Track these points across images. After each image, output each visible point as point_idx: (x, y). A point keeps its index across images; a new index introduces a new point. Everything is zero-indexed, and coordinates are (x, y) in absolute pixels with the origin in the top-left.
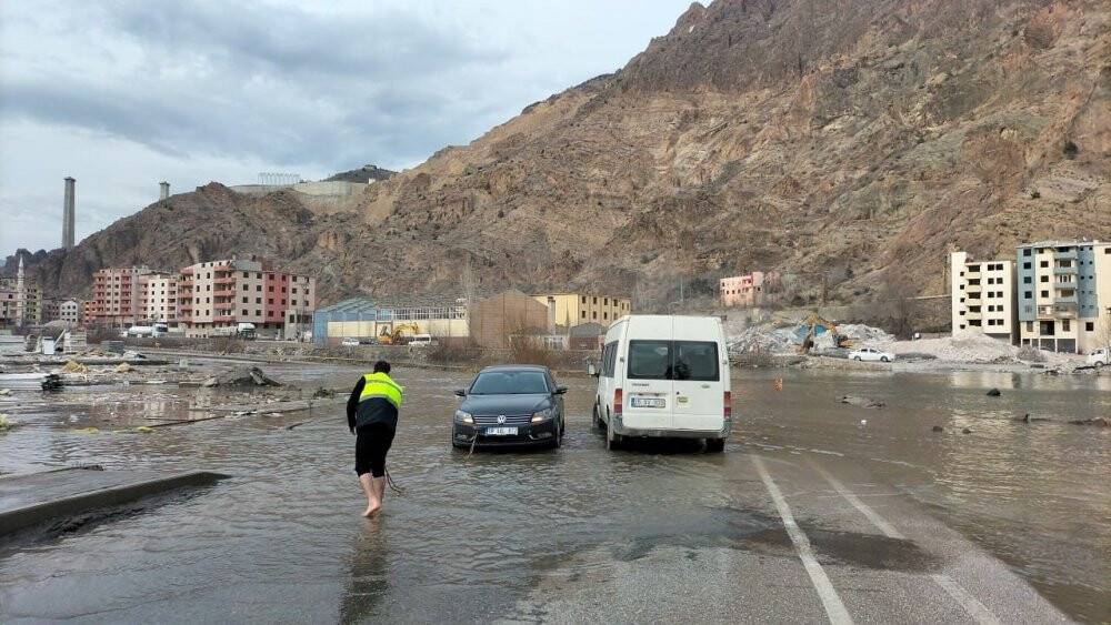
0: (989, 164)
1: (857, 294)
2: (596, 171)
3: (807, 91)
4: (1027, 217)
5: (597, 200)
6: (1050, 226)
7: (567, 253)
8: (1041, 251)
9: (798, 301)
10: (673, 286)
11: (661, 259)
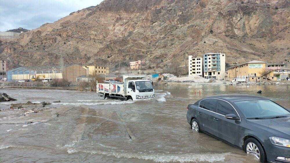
0: (194, 35)
1: (164, 66)
2: (93, 32)
4: (203, 47)
5: (94, 40)
6: (208, 50)
7: (86, 55)
8: (209, 55)
9: (150, 68)
10: (117, 64)
11: (113, 57)
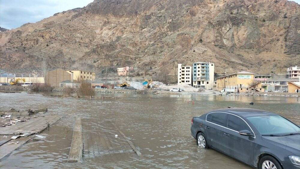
0: (183, 43)
1: (153, 73)
2: (78, 35)
3: (138, 20)
4: (192, 56)
5: (79, 44)
6: (197, 59)
7: (70, 58)
8: (198, 64)
9: (138, 75)
10: (103, 69)
11: (99, 62)
